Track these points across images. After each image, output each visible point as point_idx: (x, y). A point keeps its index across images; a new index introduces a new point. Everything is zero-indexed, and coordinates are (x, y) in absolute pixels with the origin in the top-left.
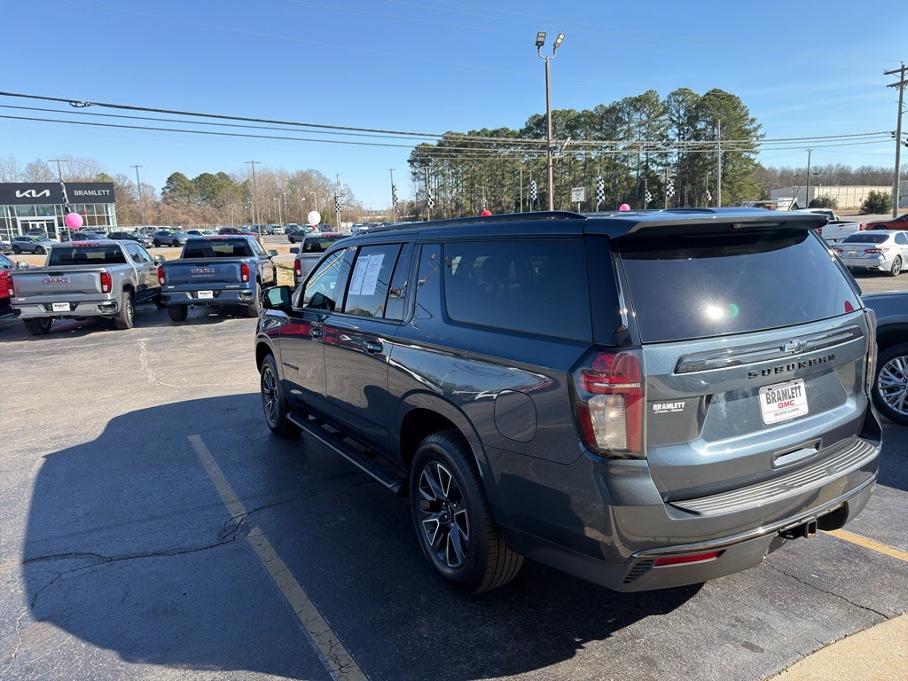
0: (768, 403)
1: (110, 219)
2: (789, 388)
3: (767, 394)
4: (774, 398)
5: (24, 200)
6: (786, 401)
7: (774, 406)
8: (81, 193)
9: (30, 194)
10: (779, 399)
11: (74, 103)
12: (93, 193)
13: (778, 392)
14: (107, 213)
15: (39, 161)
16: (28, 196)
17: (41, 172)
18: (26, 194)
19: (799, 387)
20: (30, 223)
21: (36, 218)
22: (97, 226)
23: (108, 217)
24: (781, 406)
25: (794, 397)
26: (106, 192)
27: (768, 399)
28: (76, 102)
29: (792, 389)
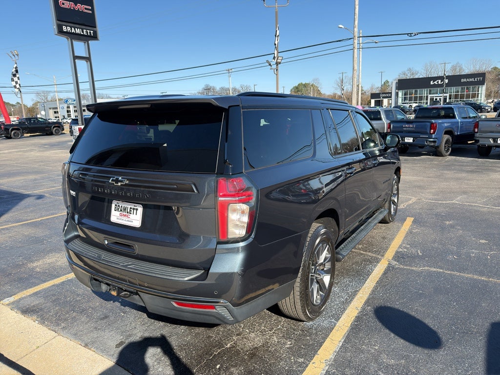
0: (115, 210)
1: (479, 95)
2: (129, 207)
3: (116, 205)
4: (118, 209)
5: (435, 86)
6: (125, 214)
7: (118, 213)
8: (465, 80)
9: (438, 82)
10: (121, 210)
11: (410, 34)
12: (472, 80)
13: (122, 206)
14: (478, 91)
15: (458, 63)
16: (437, 83)
17: (458, 70)
18: (436, 83)
19: (137, 210)
20: (435, 98)
21: (437, 95)
22: (470, 99)
23: (478, 94)
24: (121, 215)
25: (131, 213)
26: (480, 79)
27: (115, 208)
28: (411, 34)
29: (131, 208)
